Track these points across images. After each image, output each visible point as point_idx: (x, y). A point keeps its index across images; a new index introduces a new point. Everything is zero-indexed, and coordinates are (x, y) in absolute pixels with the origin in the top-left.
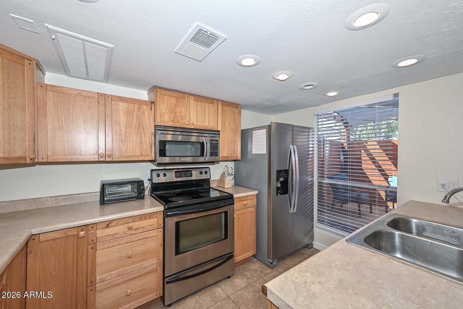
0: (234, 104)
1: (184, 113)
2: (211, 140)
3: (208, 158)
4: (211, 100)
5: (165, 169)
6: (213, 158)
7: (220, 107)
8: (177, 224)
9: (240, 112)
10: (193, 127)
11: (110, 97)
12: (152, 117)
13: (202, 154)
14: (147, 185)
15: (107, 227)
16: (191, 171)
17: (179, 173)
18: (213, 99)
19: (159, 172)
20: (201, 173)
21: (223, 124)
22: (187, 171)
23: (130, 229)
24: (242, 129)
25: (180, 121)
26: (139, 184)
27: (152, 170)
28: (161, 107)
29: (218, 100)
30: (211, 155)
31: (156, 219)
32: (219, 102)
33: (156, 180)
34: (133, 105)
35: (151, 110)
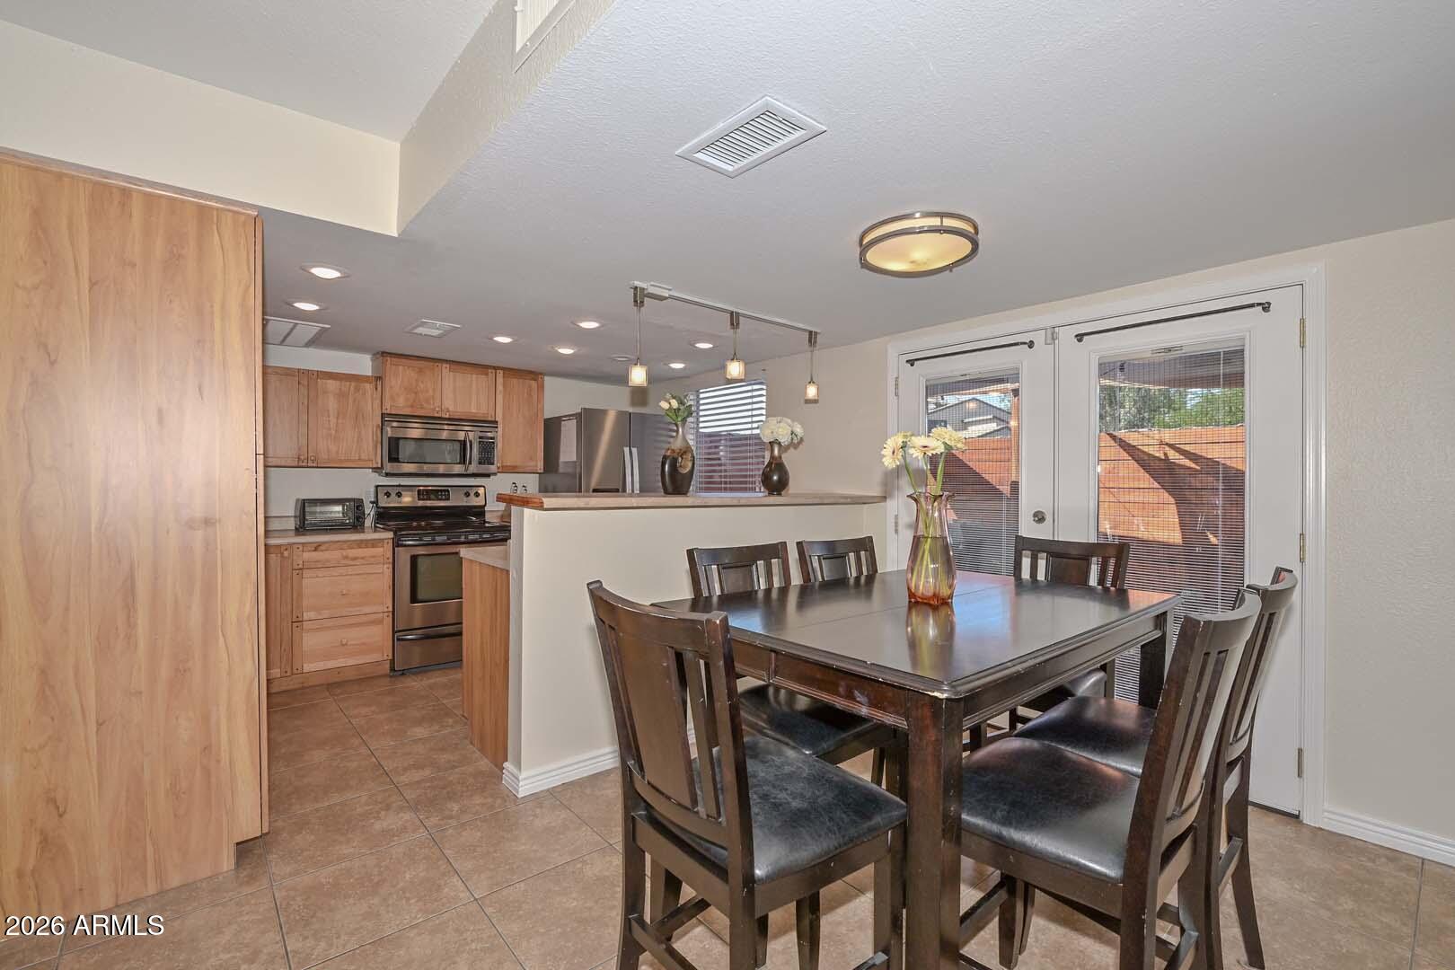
0: (531, 372)
1: (431, 392)
2: (480, 438)
3: (473, 468)
4: (483, 368)
5: (399, 486)
6: (484, 469)
7: (500, 380)
8: (414, 559)
9: (541, 387)
10: (447, 416)
11: (315, 374)
12: (378, 401)
13: (463, 461)
14: (369, 510)
15: (316, 550)
16: (448, 491)
17: (424, 493)
18: (487, 367)
19: (390, 489)
20: (467, 495)
21: (507, 408)
22: (441, 491)
23: (346, 557)
24: (546, 417)
25: (425, 405)
26: (358, 505)
27: (377, 487)
28: (393, 383)
29: (496, 368)
30: (480, 463)
31: (382, 549)
32: (498, 371)
33: (384, 502)
34: (348, 383)
35: (376, 389)
